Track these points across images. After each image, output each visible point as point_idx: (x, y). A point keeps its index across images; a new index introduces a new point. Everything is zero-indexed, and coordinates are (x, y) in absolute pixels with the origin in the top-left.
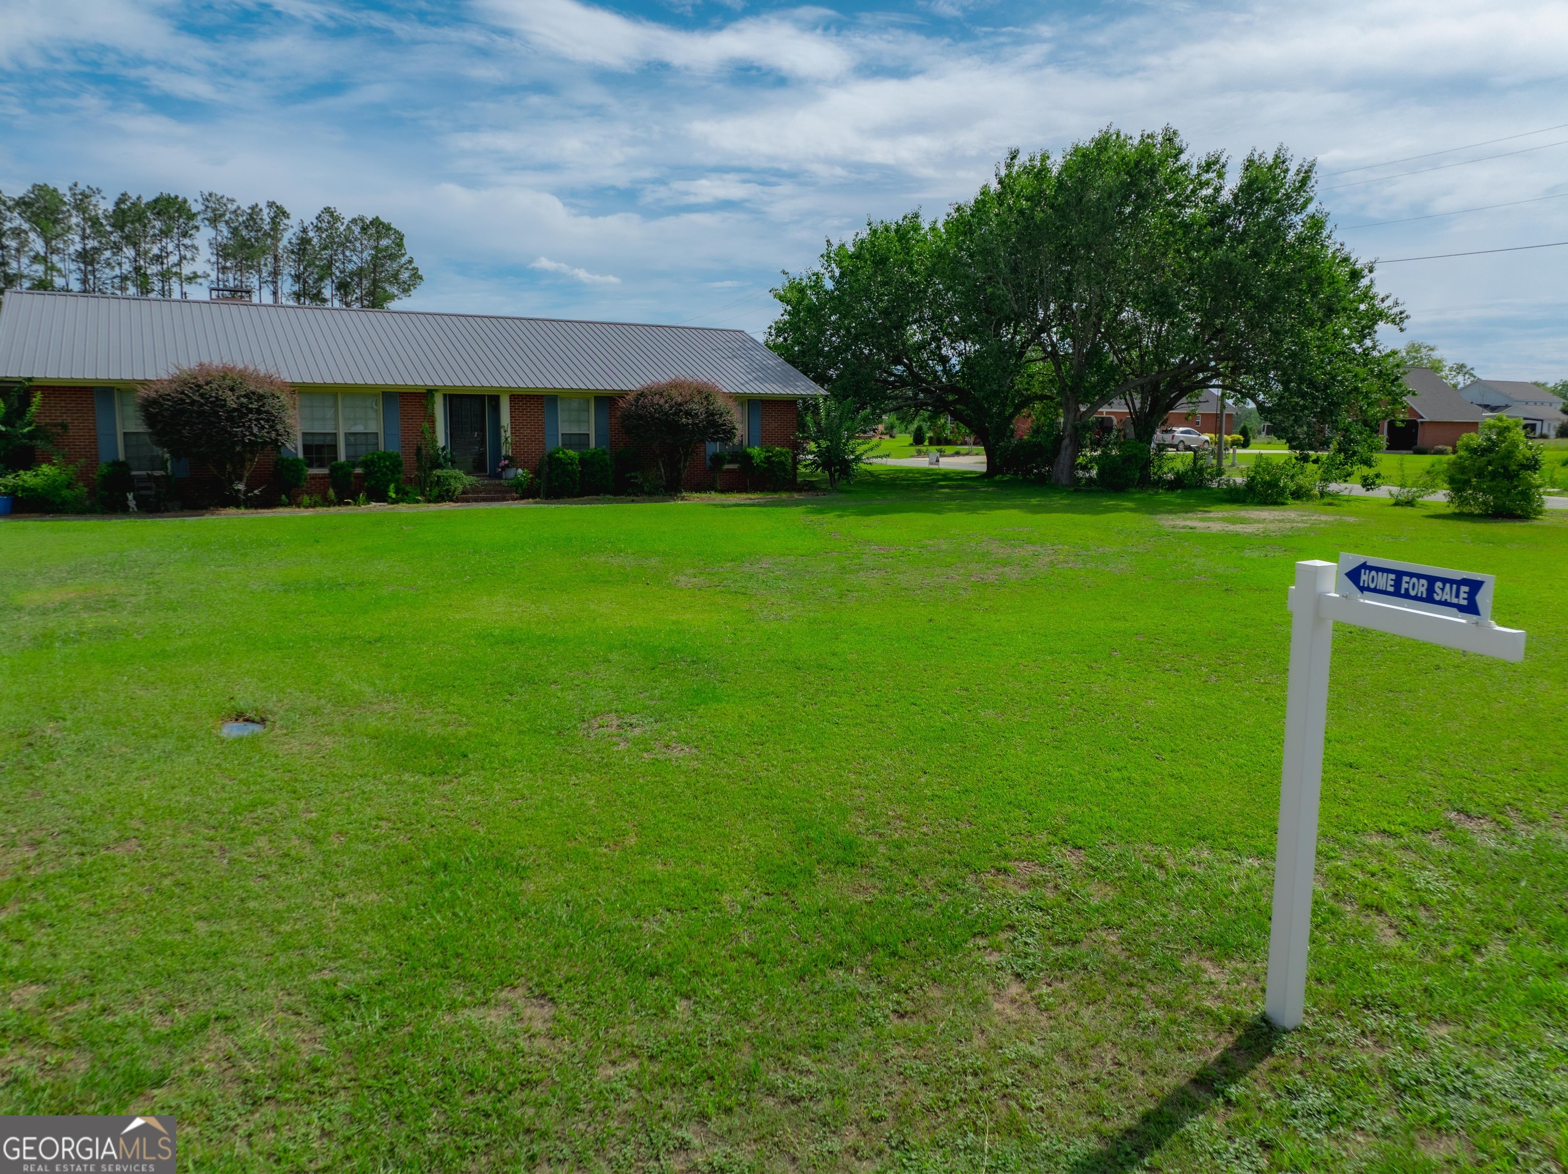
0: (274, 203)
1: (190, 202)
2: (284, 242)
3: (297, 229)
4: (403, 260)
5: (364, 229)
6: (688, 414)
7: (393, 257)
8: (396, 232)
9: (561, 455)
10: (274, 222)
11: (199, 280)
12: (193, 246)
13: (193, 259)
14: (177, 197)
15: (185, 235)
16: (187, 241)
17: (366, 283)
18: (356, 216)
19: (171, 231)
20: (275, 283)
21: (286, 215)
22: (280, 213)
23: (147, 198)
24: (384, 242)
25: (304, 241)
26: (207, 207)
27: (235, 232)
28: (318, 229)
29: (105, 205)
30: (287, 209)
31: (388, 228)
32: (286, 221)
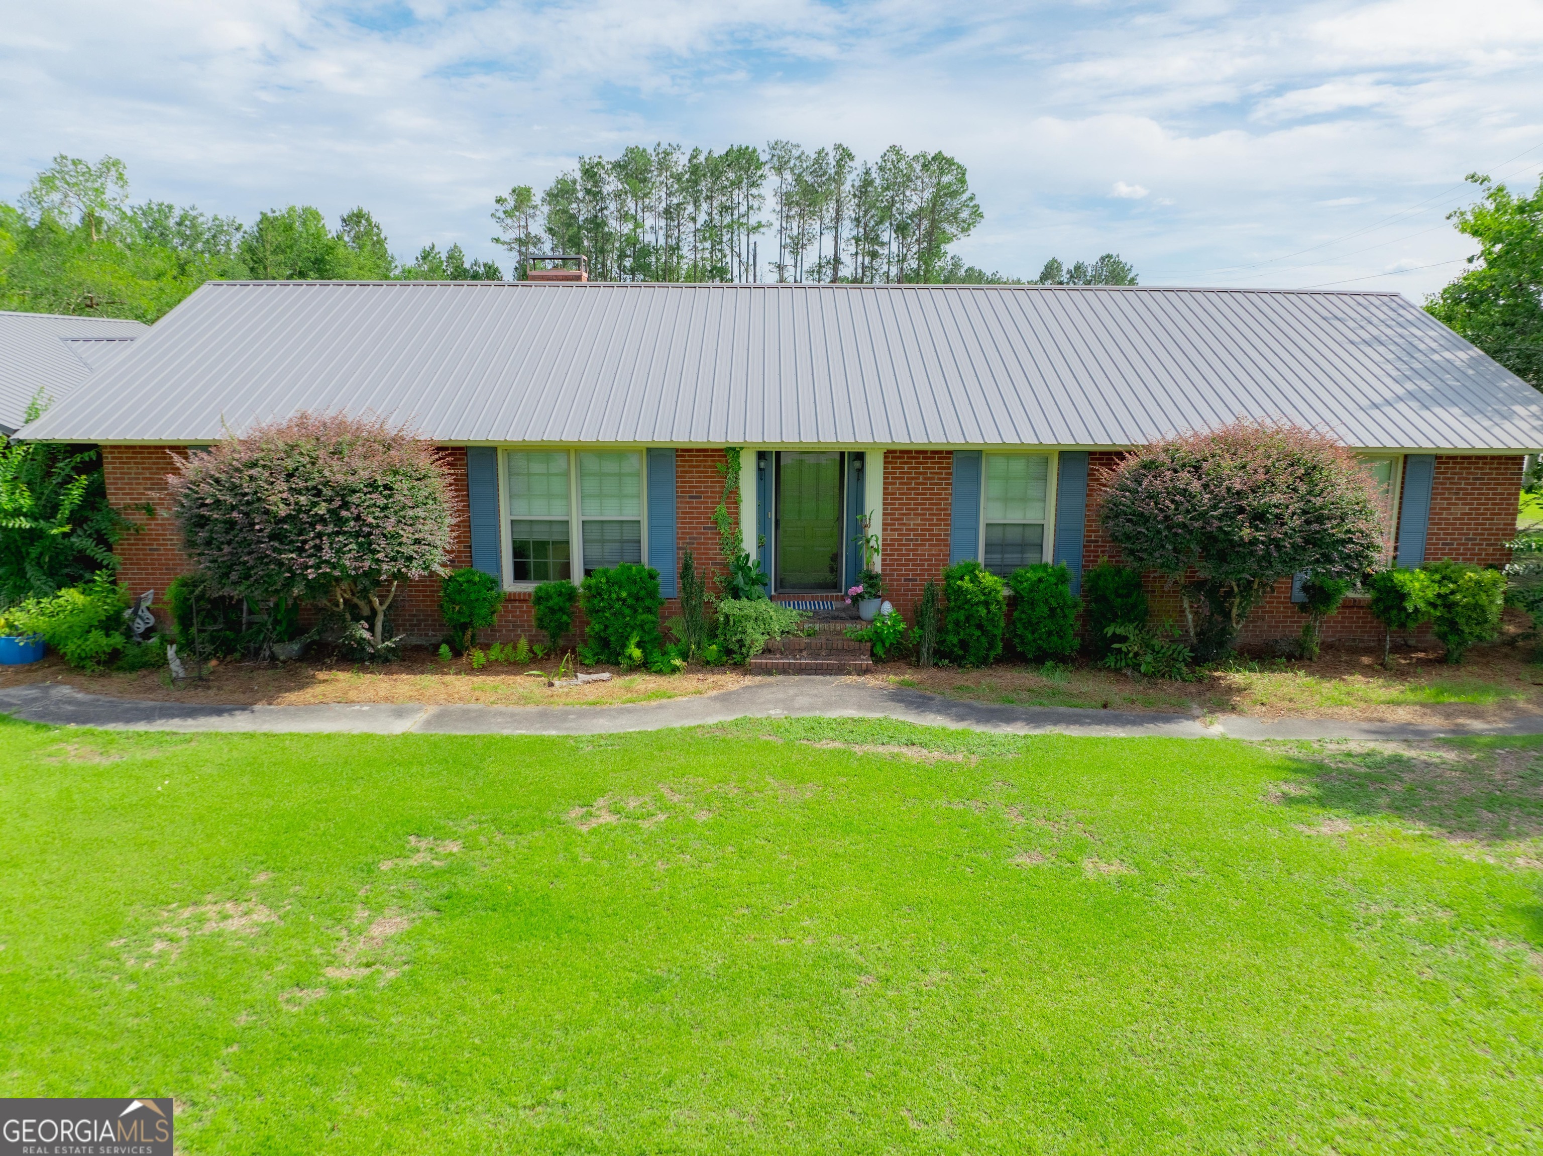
0: (840, 145)
1: (759, 150)
2: (847, 187)
3: (861, 170)
4: (965, 197)
5: (925, 166)
6: (1259, 517)
7: (954, 194)
8: (959, 167)
9: (966, 584)
10: (840, 164)
11: (762, 230)
12: (760, 196)
13: (759, 209)
14: (747, 148)
15: (754, 184)
16: (754, 191)
17: (925, 223)
18: (917, 153)
19: (741, 182)
20: (836, 228)
21: (851, 157)
22: (845, 155)
23: (719, 151)
24: (946, 179)
25: (867, 182)
26: (773, 156)
27: (799, 179)
28: (881, 169)
29: (681, 161)
30: (853, 151)
31: (950, 162)
32: (850, 164)
